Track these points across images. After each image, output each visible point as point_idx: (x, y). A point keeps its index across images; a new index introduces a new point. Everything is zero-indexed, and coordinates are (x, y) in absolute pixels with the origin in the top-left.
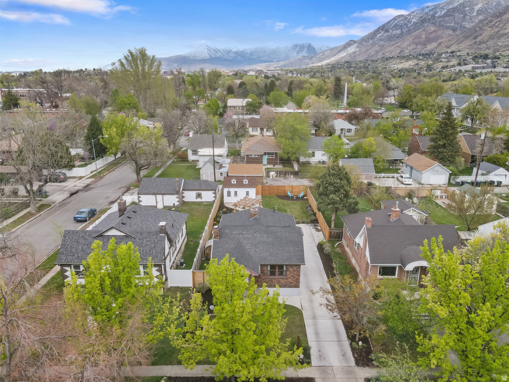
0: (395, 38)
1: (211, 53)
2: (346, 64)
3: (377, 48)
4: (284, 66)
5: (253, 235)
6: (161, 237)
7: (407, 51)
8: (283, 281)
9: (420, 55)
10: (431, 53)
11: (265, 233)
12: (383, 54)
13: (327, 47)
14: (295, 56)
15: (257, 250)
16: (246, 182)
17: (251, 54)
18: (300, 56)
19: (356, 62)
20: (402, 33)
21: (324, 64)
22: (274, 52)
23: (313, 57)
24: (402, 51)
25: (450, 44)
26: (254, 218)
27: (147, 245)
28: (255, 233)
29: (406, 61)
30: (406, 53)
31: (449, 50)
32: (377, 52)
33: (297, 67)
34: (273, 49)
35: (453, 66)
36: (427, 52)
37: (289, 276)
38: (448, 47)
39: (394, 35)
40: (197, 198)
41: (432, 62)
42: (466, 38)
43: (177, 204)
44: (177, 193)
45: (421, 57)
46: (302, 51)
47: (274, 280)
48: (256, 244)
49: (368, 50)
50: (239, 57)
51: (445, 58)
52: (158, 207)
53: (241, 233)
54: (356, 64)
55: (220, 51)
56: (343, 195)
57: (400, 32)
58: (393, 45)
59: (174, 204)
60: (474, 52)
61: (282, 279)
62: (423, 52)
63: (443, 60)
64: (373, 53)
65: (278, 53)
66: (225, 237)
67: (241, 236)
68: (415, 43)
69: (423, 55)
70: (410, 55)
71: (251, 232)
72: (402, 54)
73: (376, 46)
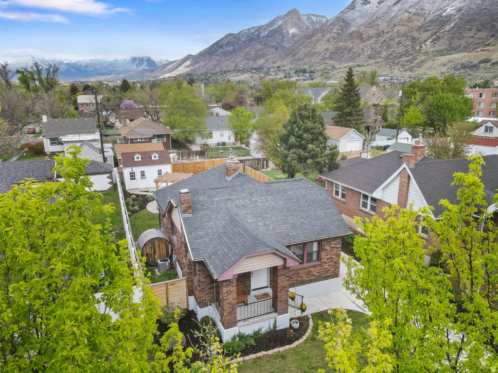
0: (229, 54)
2: (188, 77)
3: (214, 62)
5: (250, 200)
7: (241, 66)
9: (253, 69)
10: (261, 67)
12: (220, 68)
13: (167, 61)
14: (135, 69)
15: (267, 223)
16: (155, 157)
17: (86, 67)
18: (140, 69)
19: (198, 75)
20: (234, 50)
21: (166, 77)
22: (112, 65)
23: (154, 70)
24: (236, 66)
25: (275, 60)
26: (234, 175)
28: (252, 195)
29: (242, 74)
30: (241, 67)
31: (275, 66)
32: (215, 66)
34: (110, 62)
35: (281, 79)
36: (258, 67)
37: (325, 260)
38: (274, 63)
39: (228, 51)
41: (263, 75)
42: (287, 55)
45: (254, 71)
46: (142, 64)
48: (261, 213)
49: (206, 64)
50: (72, 69)
51: (274, 72)
53: (229, 199)
54: (197, 76)
57: (233, 49)
58: (228, 60)
60: (295, 67)
61: (314, 266)
62: (254, 67)
63: (272, 73)
64: (211, 67)
65: (116, 65)
66: (203, 209)
67: (229, 204)
68: (247, 59)
69: (255, 69)
70: (244, 69)
71: (244, 195)
72: (237, 68)
73: (214, 60)
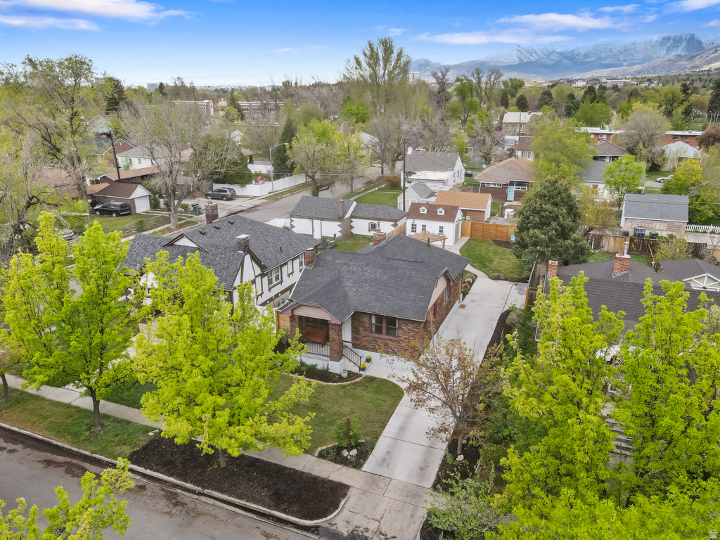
1: (522, 57)
4: (639, 72)
6: (239, 254)
8: (393, 345)
11: (381, 268)
14: (663, 55)
15: (360, 290)
16: (441, 212)
17: (586, 56)
18: (672, 55)
21: (713, 68)
22: (626, 50)
23: (695, 57)
26: (378, 245)
27: (219, 263)
28: (367, 265)
33: (663, 74)
34: (625, 46)
37: (402, 339)
40: (369, 231)
43: (339, 235)
44: (340, 219)
46: (677, 47)
47: (379, 341)
48: (362, 281)
50: (566, 61)
52: (315, 237)
53: (347, 264)
55: (535, 53)
56: (554, 232)
59: (335, 235)
61: (391, 340)
65: (632, 51)
66: (323, 266)
67: (345, 268)
71: (361, 263)
